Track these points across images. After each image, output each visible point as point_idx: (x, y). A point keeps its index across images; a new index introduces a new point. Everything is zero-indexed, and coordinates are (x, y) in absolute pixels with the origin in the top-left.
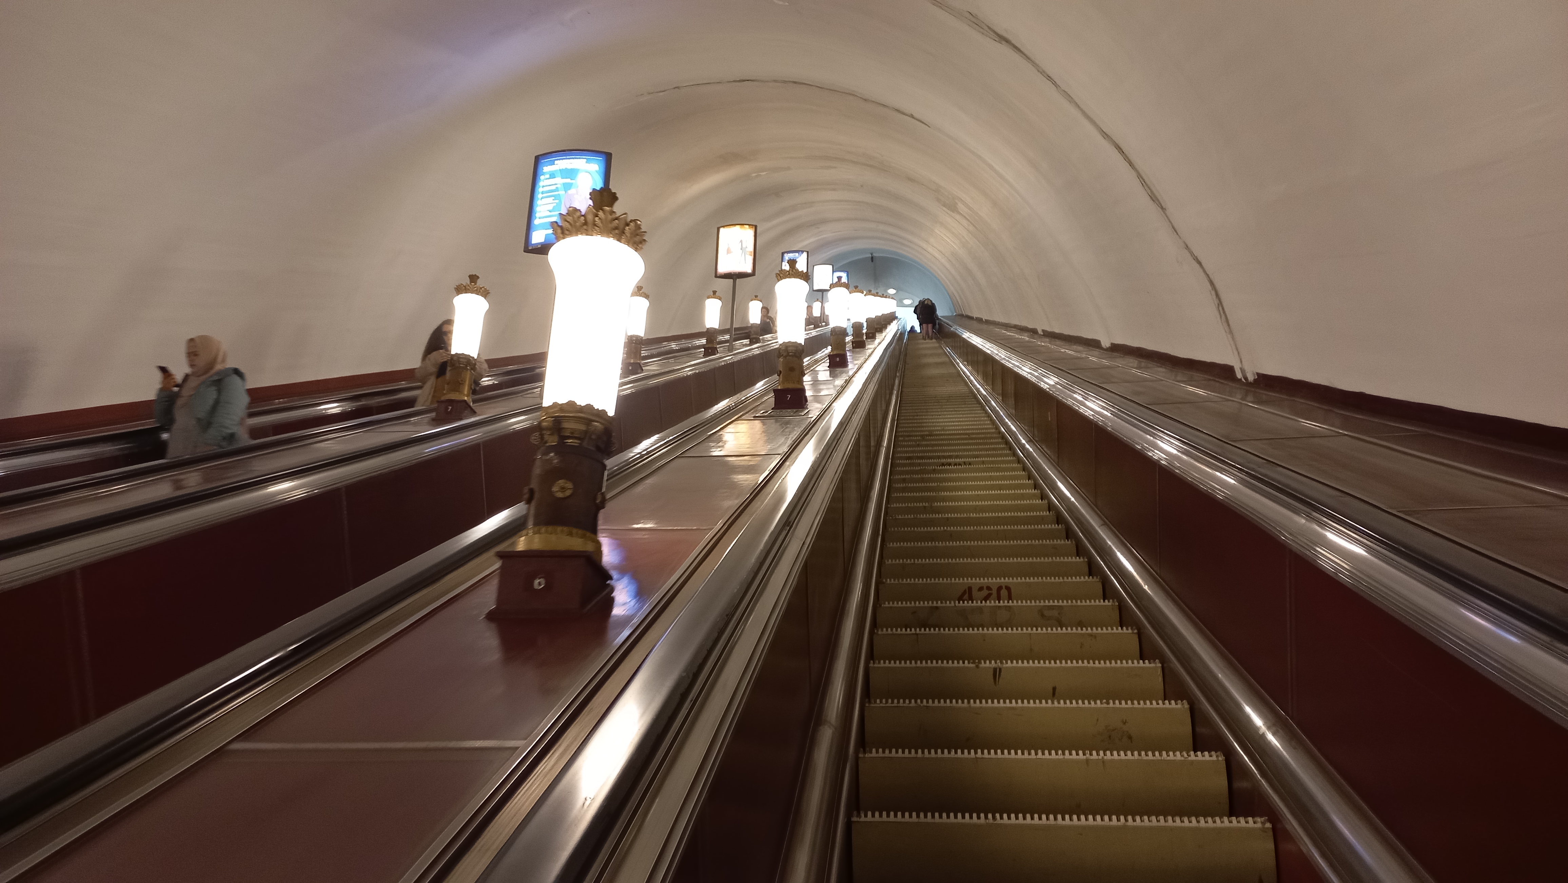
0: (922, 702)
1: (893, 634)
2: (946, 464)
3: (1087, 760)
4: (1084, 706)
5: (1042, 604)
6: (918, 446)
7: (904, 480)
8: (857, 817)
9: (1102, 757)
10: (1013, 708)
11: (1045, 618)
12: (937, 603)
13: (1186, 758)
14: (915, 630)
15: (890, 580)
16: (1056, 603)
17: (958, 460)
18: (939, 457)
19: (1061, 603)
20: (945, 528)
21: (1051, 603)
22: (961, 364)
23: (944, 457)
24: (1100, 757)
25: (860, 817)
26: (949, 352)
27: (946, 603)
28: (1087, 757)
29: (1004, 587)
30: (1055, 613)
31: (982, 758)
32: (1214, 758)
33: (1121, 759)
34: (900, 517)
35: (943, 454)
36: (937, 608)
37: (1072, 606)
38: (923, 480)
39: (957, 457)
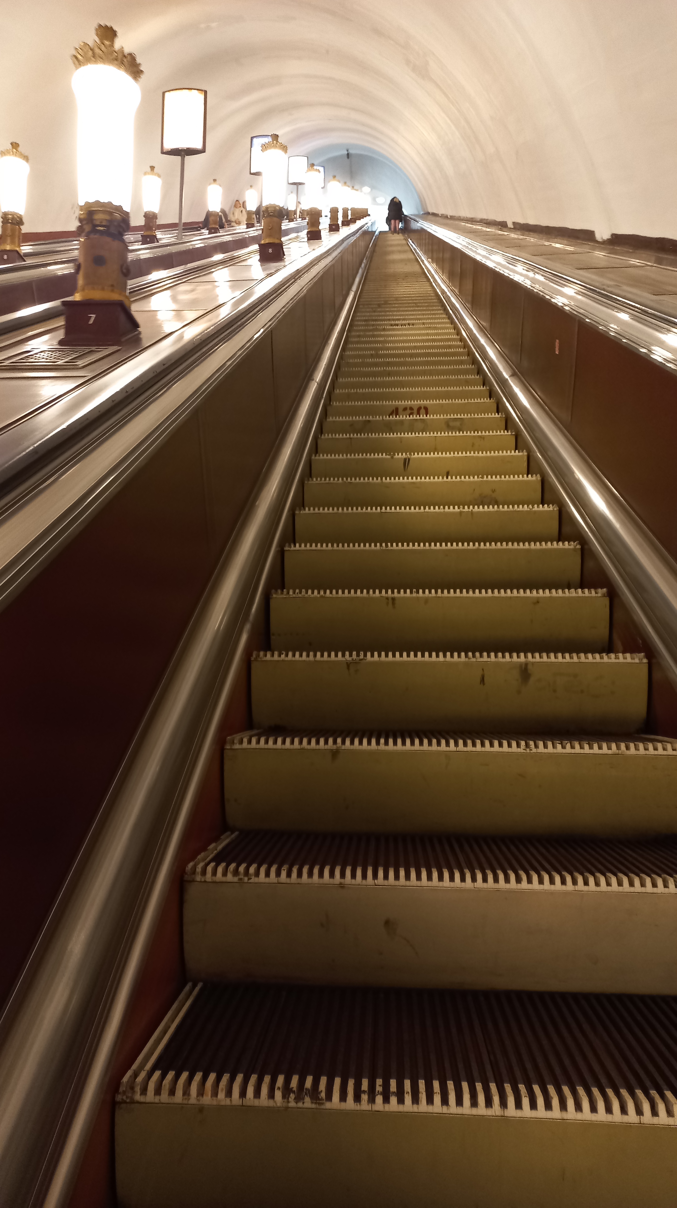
0: (347, 479)
1: (333, 438)
2: (395, 325)
3: (461, 512)
4: (465, 480)
5: (449, 417)
6: (374, 312)
7: (359, 336)
8: (288, 547)
9: (472, 510)
10: (413, 483)
11: (449, 426)
12: (369, 417)
13: (531, 509)
14: (350, 435)
15: (336, 403)
16: (459, 416)
17: (404, 322)
18: (389, 320)
19: (462, 416)
20: (385, 368)
21: (455, 416)
22: (426, 262)
23: (393, 320)
24: (470, 510)
25: (290, 547)
26: (415, 249)
27: (376, 417)
28: (460, 510)
29: (423, 408)
30: (458, 424)
31: (385, 512)
32: (551, 509)
33: (485, 511)
34: (351, 361)
35: (393, 318)
36: (369, 421)
37: (471, 418)
38: (374, 336)
39: (404, 320)
